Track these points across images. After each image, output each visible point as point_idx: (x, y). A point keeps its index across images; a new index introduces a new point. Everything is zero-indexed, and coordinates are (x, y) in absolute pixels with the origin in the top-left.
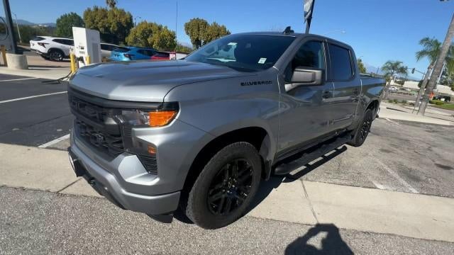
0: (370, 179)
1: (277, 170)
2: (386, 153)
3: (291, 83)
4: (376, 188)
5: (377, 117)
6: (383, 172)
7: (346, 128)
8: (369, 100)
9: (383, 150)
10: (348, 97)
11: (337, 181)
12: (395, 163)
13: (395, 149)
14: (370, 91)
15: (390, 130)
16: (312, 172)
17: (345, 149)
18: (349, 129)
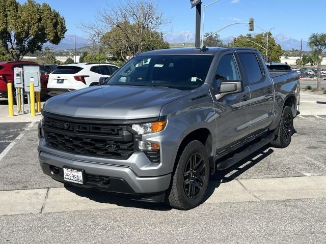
0: (298, 171)
1: (218, 166)
2: (314, 149)
3: (220, 93)
4: (304, 176)
5: (298, 113)
6: (310, 164)
7: (267, 127)
8: (284, 96)
9: (310, 148)
10: (262, 97)
11: (270, 176)
12: (322, 156)
13: (323, 145)
14: (283, 88)
15: (318, 127)
16: (245, 173)
17: (271, 151)
18: (271, 129)
